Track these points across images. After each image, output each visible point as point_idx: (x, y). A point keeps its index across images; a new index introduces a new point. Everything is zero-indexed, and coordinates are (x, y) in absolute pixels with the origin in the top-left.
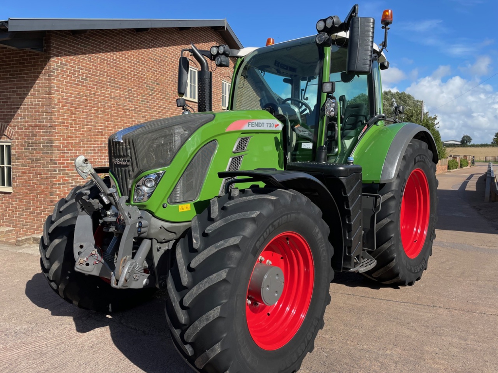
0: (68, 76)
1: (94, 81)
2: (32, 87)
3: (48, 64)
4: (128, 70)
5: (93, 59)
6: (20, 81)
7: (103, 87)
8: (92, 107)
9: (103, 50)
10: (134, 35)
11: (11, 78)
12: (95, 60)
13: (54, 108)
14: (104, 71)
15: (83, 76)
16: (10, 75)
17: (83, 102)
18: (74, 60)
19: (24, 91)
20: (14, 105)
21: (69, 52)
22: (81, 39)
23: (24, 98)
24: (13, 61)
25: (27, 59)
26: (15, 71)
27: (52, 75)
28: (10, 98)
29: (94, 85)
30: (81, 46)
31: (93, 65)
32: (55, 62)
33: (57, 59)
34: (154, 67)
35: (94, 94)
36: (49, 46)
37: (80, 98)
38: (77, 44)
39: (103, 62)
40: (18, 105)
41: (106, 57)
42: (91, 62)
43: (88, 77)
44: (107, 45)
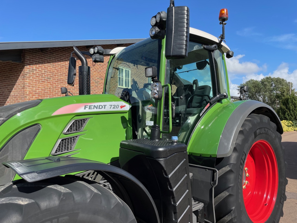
0: (37, 76)
1: (56, 79)
2: (15, 84)
3: (23, 70)
6: (9, 81)
7: (62, 82)
8: (54, 95)
9: (63, 60)
11: (5, 80)
12: (57, 66)
13: (26, 97)
14: (63, 73)
15: (48, 76)
16: (5, 78)
17: (47, 93)
18: (42, 67)
19: (11, 87)
20: (6, 96)
21: (38, 62)
22: (47, 54)
23: (11, 92)
24: (6, 69)
25: (13, 68)
26: (8, 75)
27: (26, 77)
28: (4, 92)
29: (55, 81)
30: (47, 58)
31: (55, 69)
32: (28, 68)
33: (29, 67)
34: (99, 69)
35: (56, 87)
36: (24, 59)
37: (45, 90)
38: (44, 57)
39: (63, 68)
40: (8, 96)
41: (65, 64)
42: (54, 67)
43: (51, 77)
44: (66, 57)
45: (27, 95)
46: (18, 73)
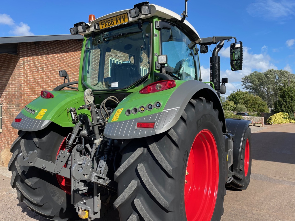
0: (31, 67)
1: (48, 70)
2: (12, 74)
3: (19, 61)
4: (72, 63)
5: (48, 57)
6: (7, 71)
7: (55, 73)
8: (47, 84)
9: (55, 52)
10: (77, 43)
11: (3, 70)
12: (50, 58)
13: (21, 85)
14: (55, 64)
15: (41, 67)
16: (3, 68)
17: (41, 82)
18: (36, 59)
19: (9, 76)
20: (4, 84)
21: (32, 54)
22: (40, 47)
23: (8, 80)
24: (4, 60)
25: (10, 59)
26: (5, 66)
27: (21, 67)
28: (3, 81)
29: (48, 72)
30: (40, 50)
31: (48, 61)
32: (23, 60)
33: (24, 58)
35: (48, 77)
36: (19, 51)
37: (39, 79)
38: (37, 49)
39: (55, 59)
40: (5, 84)
41: (57, 56)
42: (47, 59)
43: (44, 67)
44: (58, 49)
45: (22, 83)
46: (14, 64)
